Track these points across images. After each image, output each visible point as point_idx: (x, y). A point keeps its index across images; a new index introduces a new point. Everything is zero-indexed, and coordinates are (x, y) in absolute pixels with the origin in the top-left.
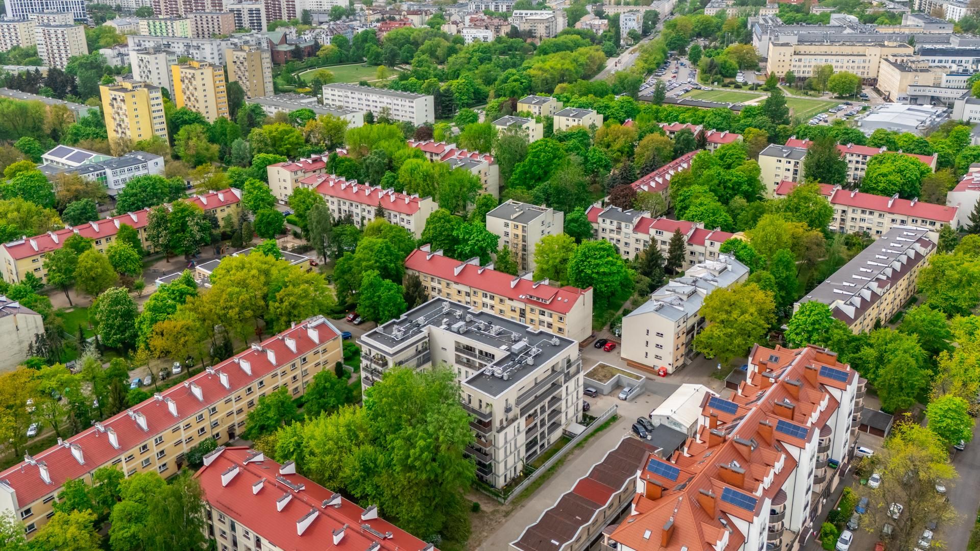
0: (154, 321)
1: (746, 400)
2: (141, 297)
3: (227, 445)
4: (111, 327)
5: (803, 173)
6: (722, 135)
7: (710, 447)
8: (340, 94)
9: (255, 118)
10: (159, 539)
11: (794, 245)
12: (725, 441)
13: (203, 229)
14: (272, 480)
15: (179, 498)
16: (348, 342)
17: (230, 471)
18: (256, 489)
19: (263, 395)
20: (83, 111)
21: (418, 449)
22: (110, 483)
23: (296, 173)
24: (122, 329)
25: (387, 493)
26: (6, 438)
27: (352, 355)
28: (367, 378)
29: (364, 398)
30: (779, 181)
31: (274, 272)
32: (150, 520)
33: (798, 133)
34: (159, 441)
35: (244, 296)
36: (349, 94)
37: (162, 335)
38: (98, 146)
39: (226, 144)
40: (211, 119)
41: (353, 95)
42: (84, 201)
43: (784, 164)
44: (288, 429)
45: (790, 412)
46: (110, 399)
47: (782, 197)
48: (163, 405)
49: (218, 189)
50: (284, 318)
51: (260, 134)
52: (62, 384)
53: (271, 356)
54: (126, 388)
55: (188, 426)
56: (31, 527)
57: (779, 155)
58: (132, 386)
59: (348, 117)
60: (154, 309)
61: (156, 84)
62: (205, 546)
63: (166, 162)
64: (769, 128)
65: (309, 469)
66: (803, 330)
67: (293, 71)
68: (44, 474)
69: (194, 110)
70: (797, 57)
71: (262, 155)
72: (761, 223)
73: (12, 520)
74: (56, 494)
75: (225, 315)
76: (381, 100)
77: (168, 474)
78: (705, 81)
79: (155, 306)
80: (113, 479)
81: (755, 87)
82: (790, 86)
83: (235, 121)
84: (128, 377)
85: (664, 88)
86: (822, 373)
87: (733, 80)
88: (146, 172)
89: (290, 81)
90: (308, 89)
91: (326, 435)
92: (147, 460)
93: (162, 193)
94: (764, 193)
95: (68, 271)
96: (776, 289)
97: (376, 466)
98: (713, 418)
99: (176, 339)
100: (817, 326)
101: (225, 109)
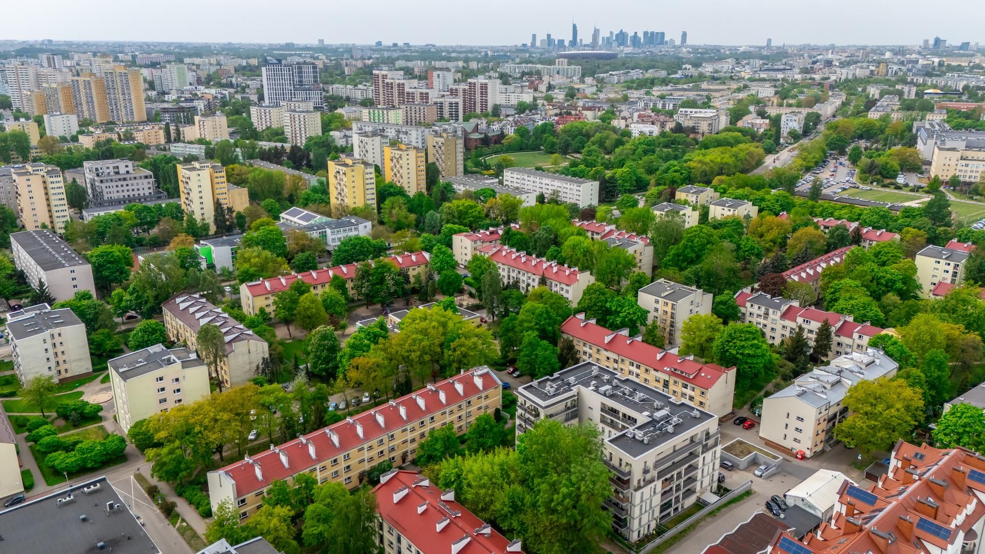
0: (352, 356)
1: (886, 494)
2: (344, 336)
3: (400, 468)
4: (319, 357)
5: (963, 276)
6: (878, 233)
7: (844, 534)
8: (518, 176)
9: (446, 193)
10: (340, 539)
11: (948, 346)
12: (861, 530)
13: (397, 283)
14: (435, 504)
15: (358, 507)
16: (507, 392)
17: (401, 490)
18: (420, 510)
19: (433, 429)
20: (313, 180)
21: (561, 495)
22: (307, 487)
23: (475, 242)
24: (327, 361)
25: (531, 530)
26: (233, 439)
27: (510, 403)
28: (520, 425)
29: (517, 443)
30: (936, 282)
31: (450, 325)
32: (335, 522)
33: (960, 236)
34: (347, 458)
35: (426, 343)
36: (526, 177)
37: (357, 368)
38: (322, 209)
39: (421, 215)
40: (412, 192)
41: (529, 179)
42: (307, 253)
43: (943, 265)
44: (451, 461)
45: (933, 511)
46: (313, 418)
47: (938, 298)
48: (353, 427)
49: (412, 252)
50: (455, 365)
51: (449, 208)
52: (278, 400)
53: (442, 396)
54: (325, 410)
55: (371, 448)
56: (244, 514)
57: (938, 256)
58: (330, 409)
59: (523, 197)
60: (353, 347)
61: (370, 162)
62: (376, 552)
63: (373, 226)
64: (929, 229)
65: (466, 499)
66: (953, 431)
67: (481, 156)
68: (258, 472)
69: (399, 185)
70: (964, 162)
71: (449, 225)
72: (914, 321)
73: (231, 507)
74: (265, 490)
75: (408, 357)
76: (553, 183)
77: (351, 486)
78: (864, 180)
79: (354, 343)
80: (309, 483)
81: (916, 189)
82: (954, 190)
83: (431, 195)
84: (328, 401)
85: (821, 185)
86: (971, 477)
87: (893, 181)
88: (356, 233)
89: (478, 164)
90: (492, 172)
91: (482, 470)
92: (336, 472)
93: (368, 251)
94: (919, 293)
95: (290, 309)
96: (926, 387)
97: (523, 505)
98: (851, 507)
99: (368, 373)
100: (968, 429)
101: (423, 185)
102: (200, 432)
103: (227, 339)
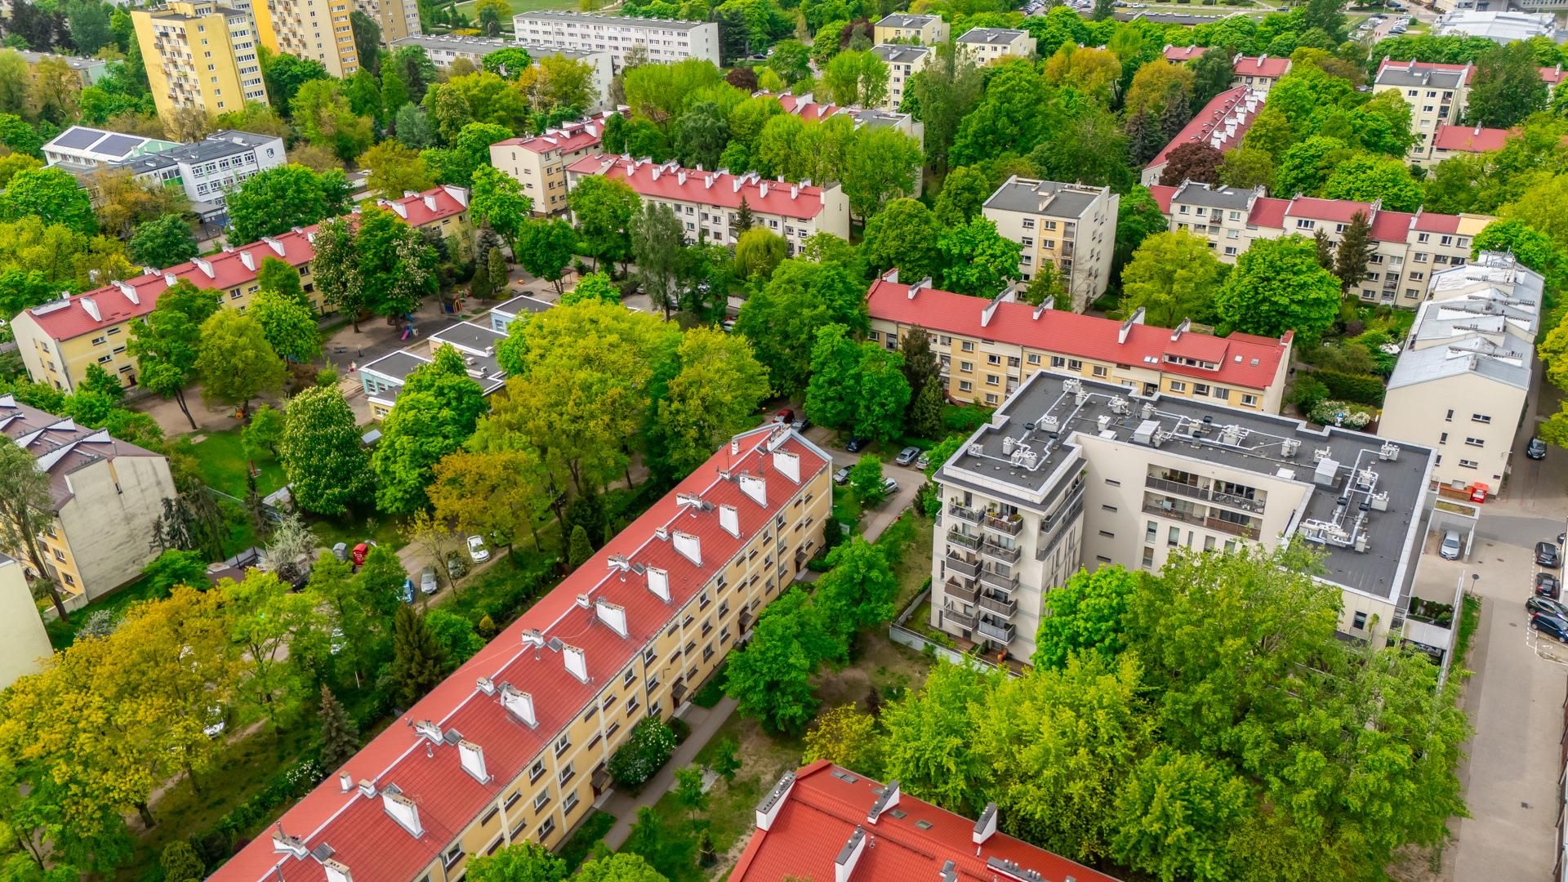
4: (318, 472)
6: (1259, 61)
8: (547, 28)
13: (425, 264)
17: (853, 847)
19: (725, 605)
20: (96, 68)
23: (547, 155)
28: (954, 555)
34: (563, 746)
51: (451, 93)
53: (729, 520)
55: (609, 701)
76: (625, 34)
88: (253, 167)
92: (542, 796)
101: (353, 60)
102: (73, 780)
103: (45, 462)
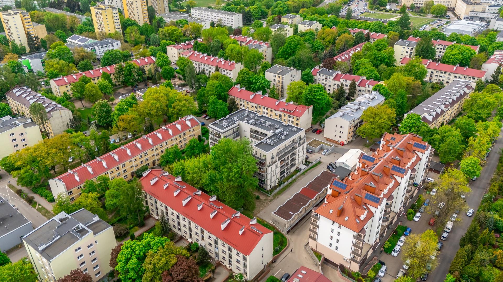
0: (119, 115)
1: (379, 157)
2: (113, 104)
3: (152, 168)
4: (101, 117)
5: (415, 54)
6: (378, 35)
7: (361, 176)
8: (199, 12)
9: (160, 24)
10: (125, 205)
11: (407, 88)
12: (368, 173)
13: (139, 75)
14: (172, 183)
15: (133, 189)
16: (203, 127)
17: (154, 179)
18: (165, 187)
19: (167, 148)
20: (83, 18)
21: (233, 173)
22: (104, 182)
23: (179, 50)
24: (106, 118)
25: (220, 190)
26: (60, 162)
27: (205, 132)
28: (212, 142)
29: (211, 151)
30: (403, 58)
31: (171, 95)
32: (121, 197)
33: (414, 34)
34: (124, 166)
35: (158, 105)
36: (203, 12)
37: (123, 121)
38: (91, 35)
39: (148, 36)
40: (141, 23)
41: (205, 13)
42: (85, 61)
43: (406, 49)
44: (178, 162)
45: (398, 162)
46: (102, 148)
47: (404, 65)
48: (125, 151)
49: (145, 57)
50: (175, 115)
51: (163, 31)
52: (82, 140)
53: (170, 132)
54: (109, 143)
55: (136, 160)
56: (73, 198)
57: (403, 45)
58: (111, 143)
59: (203, 24)
60: (119, 110)
61: (115, 7)
62: (144, 209)
63: (121, 43)
64: (400, 31)
65: (187, 179)
66: (408, 126)
67: (177, 1)
68: (77, 177)
69: (133, 19)
71: (164, 41)
72: (392, 77)
73: (64, 196)
74: (82, 186)
75: (150, 113)
76: (218, 15)
77: (128, 179)
78: (371, 8)
79: (119, 108)
80: (105, 180)
81: (395, 11)
82: (412, 11)
83: (152, 24)
84: (109, 139)
85: (351, 12)
86: (415, 146)
87: (385, 8)
88: (113, 48)
89: (176, 6)
90: (184, 10)
91: (194, 165)
92: (119, 173)
93: (120, 58)
94: (395, 63)
95: (81, 92)
96: (396, 107)
97: (216, 179)
98: (364, 164)
99: (129, 123)
100: (414, 125)
101: (147, 19)
102: (41, 160)
103: (48, 110)
